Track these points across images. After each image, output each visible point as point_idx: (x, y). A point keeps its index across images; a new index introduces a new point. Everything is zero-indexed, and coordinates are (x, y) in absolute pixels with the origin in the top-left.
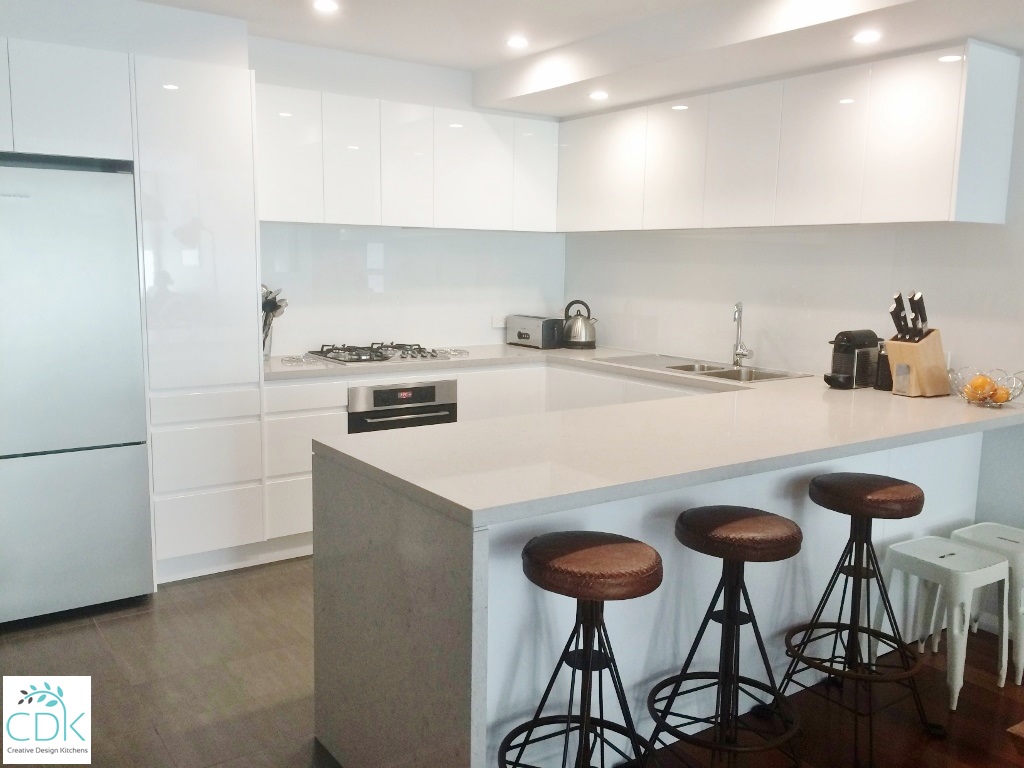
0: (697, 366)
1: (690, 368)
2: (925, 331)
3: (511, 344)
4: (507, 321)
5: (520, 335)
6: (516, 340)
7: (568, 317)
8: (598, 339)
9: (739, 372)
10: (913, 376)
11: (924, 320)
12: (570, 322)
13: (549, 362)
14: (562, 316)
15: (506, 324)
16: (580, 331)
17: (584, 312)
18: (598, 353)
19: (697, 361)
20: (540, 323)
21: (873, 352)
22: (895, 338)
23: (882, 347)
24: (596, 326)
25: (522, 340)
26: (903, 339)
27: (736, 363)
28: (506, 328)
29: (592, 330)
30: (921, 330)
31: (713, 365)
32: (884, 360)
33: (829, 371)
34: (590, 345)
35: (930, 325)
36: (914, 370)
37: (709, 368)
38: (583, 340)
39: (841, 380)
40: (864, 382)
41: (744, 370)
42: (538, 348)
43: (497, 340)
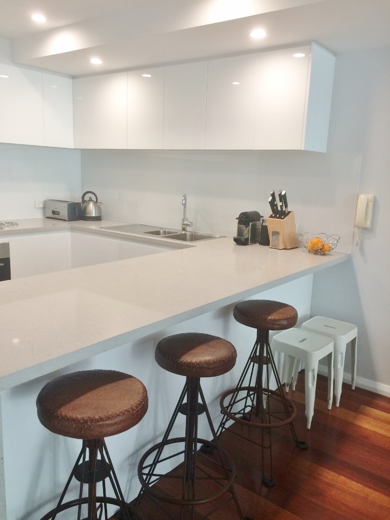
0: (161, 231)
1: (157, 233)
2: (286, 212)
3: (48, 218)
4: (45, 203)
5: (54, 212)
6: (51, 215)
7: (84, 201)
8: (103, 214)
9: (186, 234)
10: (281, 238)
11: (286, 206)
12: (84, 205)
13: (72, 229)
14: (80, 201)
15: (44, 205)
16: (92, 210)
17: (94, 198)
18: (103, 224)
19: (161, 228)
20: (66, 205)
21: (259, 224)
22: (271, 217)
23: (263, 221)
24: (101, 207)
25: (54, 216)
26: (275, 217)
27: (184, 229)
28: (44, 208)
29: (99, 209)
30: (285, 212)
31: (170, 231)
32: (265, 229)
33: (235, 235)
34: (98, 219)
35: (289, 209)
36: (281, 234)
37: (169, 233)
38: (94, 215)
39: (243, 240)
40: (254, 241)
41: (188, 233)
42: (65, 220)
43: (39, 215)
